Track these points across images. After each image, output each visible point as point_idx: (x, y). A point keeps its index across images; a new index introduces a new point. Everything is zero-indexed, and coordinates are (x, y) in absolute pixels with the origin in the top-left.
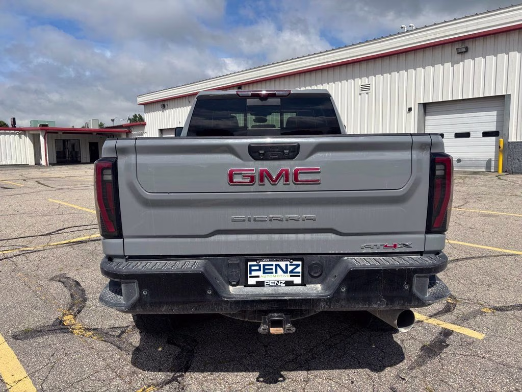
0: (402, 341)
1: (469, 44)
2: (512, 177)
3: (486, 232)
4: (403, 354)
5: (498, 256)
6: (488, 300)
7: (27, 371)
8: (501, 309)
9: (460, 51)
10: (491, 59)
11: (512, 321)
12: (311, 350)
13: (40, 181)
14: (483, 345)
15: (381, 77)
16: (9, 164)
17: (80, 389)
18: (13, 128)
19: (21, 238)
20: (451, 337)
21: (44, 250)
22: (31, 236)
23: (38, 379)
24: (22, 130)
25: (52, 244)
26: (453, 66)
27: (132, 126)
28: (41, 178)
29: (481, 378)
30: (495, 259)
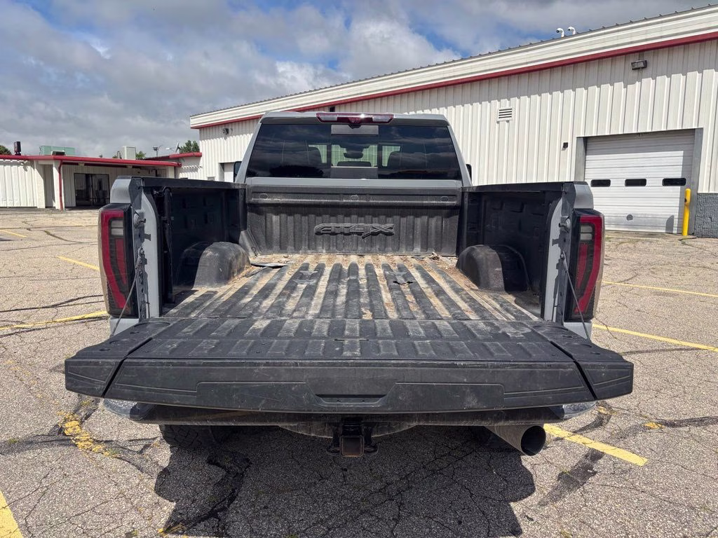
0: (533, 466)
1: (648, 57)
2: (701, 242)
3: (660, 317)
4: (533, 484)
5: (673, 350)
6: (655, 412)
7: (8, 498)
8: (672, 424)
9: (636, 67)
10: (678, 79)
11: (686, 441)
12: (407, 476)
13: (49, 231)
14: (644, 474)
15: (528, 99)
16: (9, 206)
17: (80, 525)
18: (18, 156)
19: (16, 310)
20: (601, 461)
21: (47, 328)
22: (30, 309)
23: (22, 510)
24: (28, 160)
25: (58, 320)
26: (626, 87)
27: (182, 158)
28: (51, 227)
29: (638, 519)
30: (669, 354)
